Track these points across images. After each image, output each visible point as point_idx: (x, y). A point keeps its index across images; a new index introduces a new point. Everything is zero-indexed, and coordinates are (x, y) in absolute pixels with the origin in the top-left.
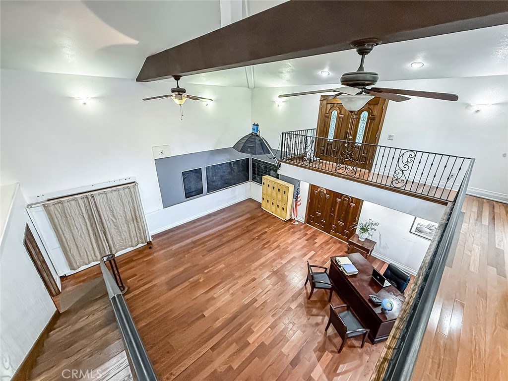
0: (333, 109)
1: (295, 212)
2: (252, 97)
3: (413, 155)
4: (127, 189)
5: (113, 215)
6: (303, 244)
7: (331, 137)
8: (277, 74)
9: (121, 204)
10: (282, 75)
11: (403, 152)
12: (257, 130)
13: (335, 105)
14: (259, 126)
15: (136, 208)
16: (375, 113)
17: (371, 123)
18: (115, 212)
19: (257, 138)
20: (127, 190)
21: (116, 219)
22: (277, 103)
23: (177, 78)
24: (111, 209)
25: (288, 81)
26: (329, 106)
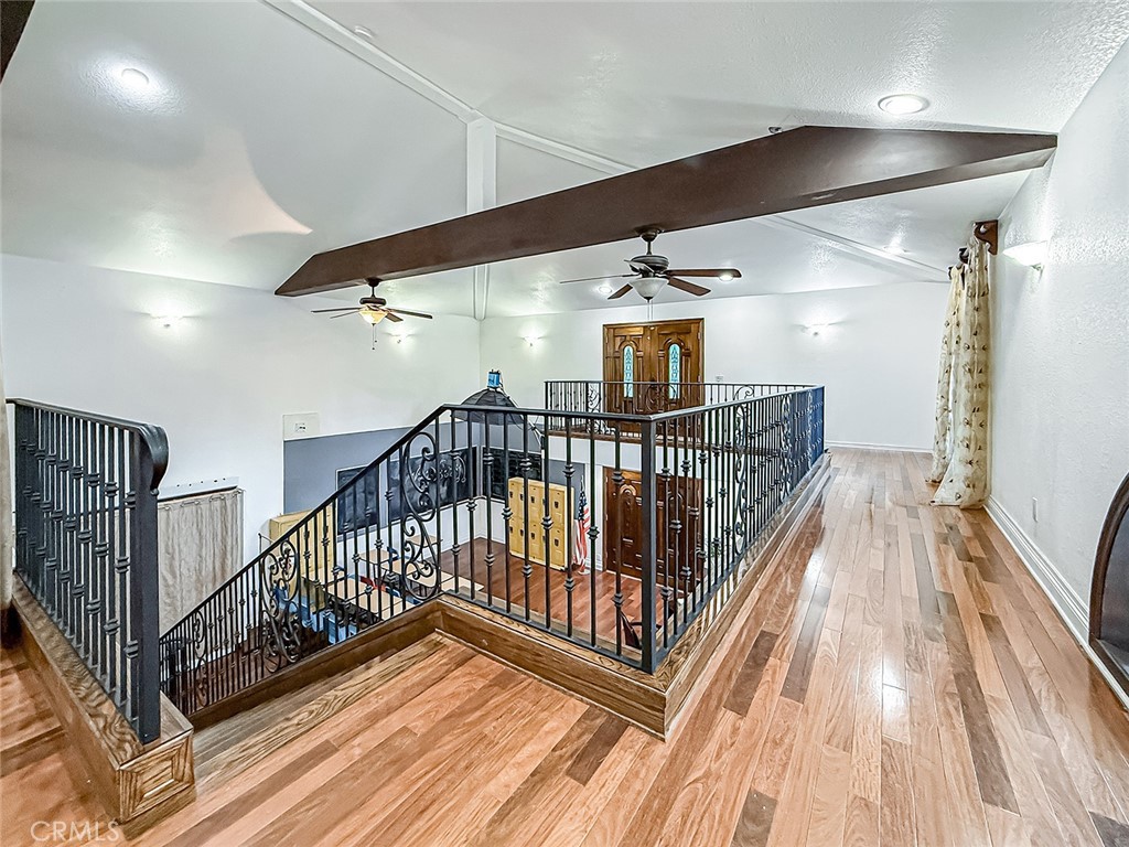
0: (625, 344)
1: (581, 546)
2: (481, 333)
3: (751, 392)
4: (219, 501)
5: (171, 565)
6: (608, 607)
7: (629, 392)
8: (527, 292)
9: (197, 537)
10: (536, 293)
11: (737, 388)
12: (498, 383)
13: (628, 338)
14: (502, 376)
15: (229, 548)
16: (690, 345)
17: (687, 361)
18: (177, 556)
19: (498, 396)
20: (217, 504)
21: (175, 577)
22: (529, 341)
23: (374, 282)
24: (171, 551)
25: (548, 303)
26: (618, 341)
